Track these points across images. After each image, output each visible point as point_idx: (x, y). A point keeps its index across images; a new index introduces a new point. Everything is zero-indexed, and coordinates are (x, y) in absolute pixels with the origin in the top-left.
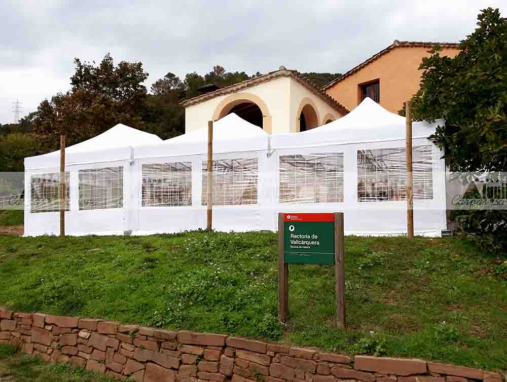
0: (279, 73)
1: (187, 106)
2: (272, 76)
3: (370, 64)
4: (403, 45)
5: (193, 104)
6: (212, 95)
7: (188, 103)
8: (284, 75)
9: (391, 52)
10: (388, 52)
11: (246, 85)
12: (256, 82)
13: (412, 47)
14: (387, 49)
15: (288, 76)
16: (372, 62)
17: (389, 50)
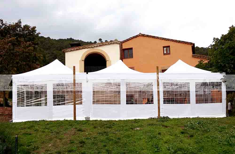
0: (115, 42)
1: (66, 52)
2: (112, 43)
3: (128, 41)
4: (143, 35)
5: (70, 51)
6: (81, 48)
7: (68, 50)
8: (116, 43)
9: (138, 38)
10: (136, 37)
11: (98, 45)
12: (104, 45)
13: (147, 37)
14: (136, 36)
15: (118, 44)
16: (129, 40)
17: (137, 36)
